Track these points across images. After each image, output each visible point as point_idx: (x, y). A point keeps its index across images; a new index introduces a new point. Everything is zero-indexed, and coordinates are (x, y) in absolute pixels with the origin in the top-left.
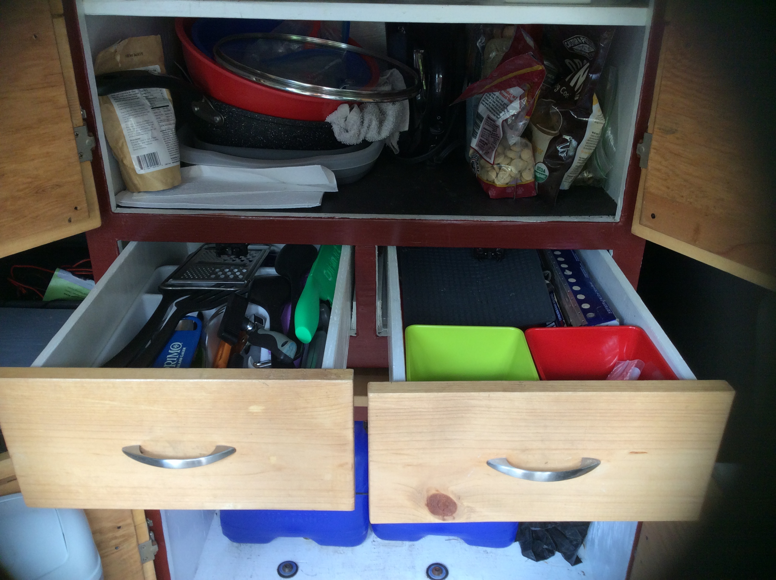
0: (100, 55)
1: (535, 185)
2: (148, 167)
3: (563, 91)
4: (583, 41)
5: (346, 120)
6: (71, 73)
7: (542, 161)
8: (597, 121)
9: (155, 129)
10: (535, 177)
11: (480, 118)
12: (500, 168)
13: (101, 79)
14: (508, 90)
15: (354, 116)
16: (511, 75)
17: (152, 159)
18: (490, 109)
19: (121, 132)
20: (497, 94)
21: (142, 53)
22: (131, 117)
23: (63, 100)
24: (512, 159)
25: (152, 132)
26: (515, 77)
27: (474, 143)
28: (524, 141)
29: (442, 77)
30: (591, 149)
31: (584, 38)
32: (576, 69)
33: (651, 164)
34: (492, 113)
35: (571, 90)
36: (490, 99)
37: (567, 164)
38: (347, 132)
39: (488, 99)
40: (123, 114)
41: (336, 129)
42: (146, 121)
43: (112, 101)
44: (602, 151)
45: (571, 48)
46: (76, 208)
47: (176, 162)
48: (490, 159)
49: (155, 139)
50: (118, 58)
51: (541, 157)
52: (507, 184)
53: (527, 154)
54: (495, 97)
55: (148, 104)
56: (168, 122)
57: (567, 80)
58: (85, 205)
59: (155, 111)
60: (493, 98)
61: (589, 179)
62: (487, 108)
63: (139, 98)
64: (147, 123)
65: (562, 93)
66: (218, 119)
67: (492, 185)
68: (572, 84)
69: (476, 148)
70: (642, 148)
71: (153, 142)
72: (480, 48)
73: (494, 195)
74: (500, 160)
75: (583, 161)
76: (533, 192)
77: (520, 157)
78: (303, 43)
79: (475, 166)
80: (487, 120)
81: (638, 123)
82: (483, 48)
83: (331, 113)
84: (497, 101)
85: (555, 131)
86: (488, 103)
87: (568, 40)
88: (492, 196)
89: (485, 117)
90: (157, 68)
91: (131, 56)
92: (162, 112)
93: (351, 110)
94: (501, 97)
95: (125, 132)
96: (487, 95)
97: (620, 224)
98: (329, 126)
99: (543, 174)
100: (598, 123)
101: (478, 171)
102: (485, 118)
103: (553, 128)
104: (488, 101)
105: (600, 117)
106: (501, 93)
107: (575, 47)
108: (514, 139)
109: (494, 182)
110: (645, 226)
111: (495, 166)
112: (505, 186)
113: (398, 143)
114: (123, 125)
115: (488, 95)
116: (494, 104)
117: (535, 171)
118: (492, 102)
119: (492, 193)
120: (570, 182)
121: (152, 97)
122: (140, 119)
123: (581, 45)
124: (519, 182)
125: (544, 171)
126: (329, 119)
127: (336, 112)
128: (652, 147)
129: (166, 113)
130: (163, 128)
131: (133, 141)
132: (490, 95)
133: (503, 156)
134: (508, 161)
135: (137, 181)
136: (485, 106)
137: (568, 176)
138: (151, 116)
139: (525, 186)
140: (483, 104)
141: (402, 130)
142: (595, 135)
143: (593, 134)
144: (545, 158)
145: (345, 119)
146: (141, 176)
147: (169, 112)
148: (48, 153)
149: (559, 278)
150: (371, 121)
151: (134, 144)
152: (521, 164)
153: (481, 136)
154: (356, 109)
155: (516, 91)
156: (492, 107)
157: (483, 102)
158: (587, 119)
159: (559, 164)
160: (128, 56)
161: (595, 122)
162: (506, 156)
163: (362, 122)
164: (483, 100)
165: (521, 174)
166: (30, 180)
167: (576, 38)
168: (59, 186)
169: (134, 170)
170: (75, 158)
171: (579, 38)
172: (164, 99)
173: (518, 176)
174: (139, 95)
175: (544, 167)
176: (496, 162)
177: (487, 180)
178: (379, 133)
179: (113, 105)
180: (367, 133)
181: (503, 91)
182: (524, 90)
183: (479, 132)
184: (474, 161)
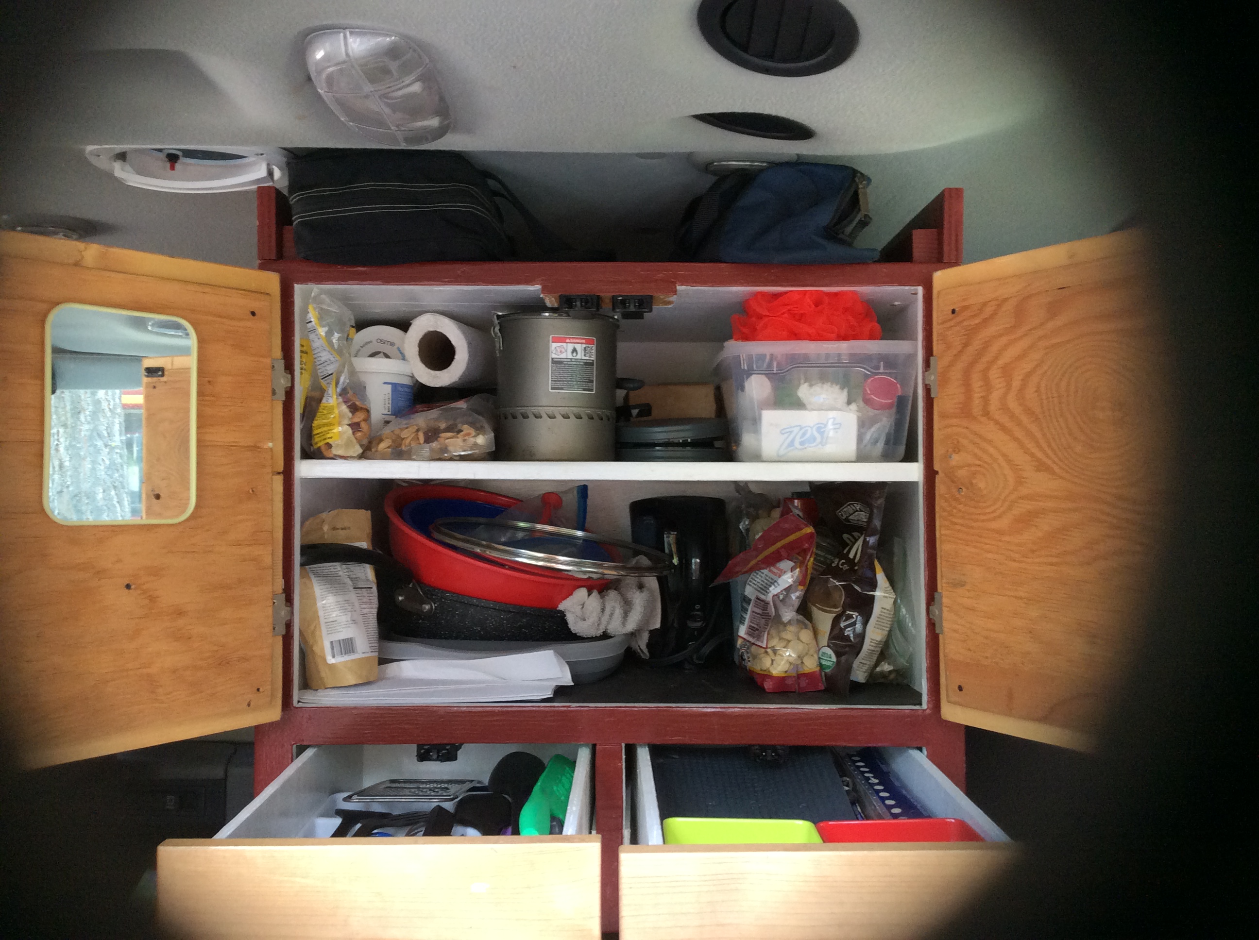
0: (307, 523)
1: (821, 675)
2: (342, 654)
3: (842, 565)
4: (858, 508)
5: (583, 607)
6: (279, 535)
7: (826, 645)
8: (886, 595)
9: (355, 611)
10: (821, 665)
11: (747, 601)
12: (775, 652)
13: (305, 549)
14: (778, 565)
15: (593, 602)
16: (779, 545)
17: (347, 646)
18: (759, 589)
19: (316, 612)
20: (766, 571)
21: (349, 528)
22: (330, 594)
23: (268, 560)
24: (789, 641)
25: (351, 614)
26: (783, 547)
27: (742, 631)
28: (800, 617)
29: (700, 562)
30: (883, 630)
31: (857, 504)
32: (853, 540)
33: (946, 625)
34: (761, 593)
35: (851, 562)
36: (758, 578)
37: (856, 647)
38: (585, 620)
39: (756, 579)
40: (322, 591)
41: (570, 619)
42: (346, 601)
43: (312, 576)
44: (898, 632)
45: (847, 520)
46: (258, 690)
47: (375, 652)
48: (762, 642)
49: (354, 621)
50: (326, 528)
51: (824, 639)
52: (786, 672)
53: (806, 635)
54: (763, 575)
55: (351, 583)
56: (369, 606)
57: (845, 552)
58: (269, 687)
59: (357, 592)
60: (761, 577)
61: (890, 672)
62: (755, 589)
63: (340, 576)
64: (346, 603)
65: (841, 567)
66: (427, 607)
67: (767, 676)
68: (851, 556)
69: (745, 636)
70: (935, 609)
71: (351, 625)
72: (743, 531)
73: (771, 687)
74: (774, 642)
75: (876, 643)
76: (820, 684)
77: (799, 639)
78: (531, 531)
79: (746, 657)
80: (756, 601)
81: (928, 584)
82: (748, 530)
83: (564, 599)
84: (766, 579)
85: (838, 608)
86: (756, 583)
87: (841, 510)
88: (768, 689)
89: (753, 598)
90: (364, 545)
91: (338, 529)
92: (366, 594)
93: (589, 595)
94: (770, 575)
95: (321, 613)
96: (753, 575)
97: (928, 711)
98: (562, 614)
99: (830, 661)
100: (886, 597)
101: (749, 661)
102: (753, 600)
103: (835, 607)
104: (756, 581)
105: (888, 589)
106: (770, 571)
107: (850, 517)
108: (788, 614)
109: (769, 672)
110: (955, 703)
111: (768, 650)
112: (784, 675)
113: (648, 646)
114: (320, 604)
115: (755, 574)
116: (762, 583)
117: (819, 658)
118: (759, 581)
119: (768, 685)
120: (865, 672)
121: (354, 576)
122: (340, 598)
123: (857, 513)
124: (801, 671)
125: (830, 658)
126: (561, 607)
127: (571, 597)
128: (944, 605)
129: (369, 595)
130: (365, 611)
131: (328, 624)
132: (757, 574)
133: (778, 638)
134: (784, 643)
135: (324, 673)
136: (753, 587)
137: (860, 663)
138: (353, 596)
139: (809, 676)
140: (750, 585)
141: (652, 628)
142: (886, 611)
143: (883, 610)
144: (829, 639)
145: (581, 607)
146: (332, 667)
147: (372, 595)
148: (240, 618)
149: (862, 787)
150: (614, 607)
151: (329, 627)
152: (800, 647)
153: (751, 622)
154: (595, 593)
155: (786, 564)
156: (761, 587)
157: (750, 583)
158: (872, 593)
159: (846, 646)
160: (334, 529)
161: (884, 596)
162: (781, 639)
163: (603, 610)
164: (750, 581)
165: (802, 660)
166: (215, 648)
167: (849, 505)
168: (245, 659)
169: (325, 660)
170: (268, 629)
171: (853, 504)
172: (368, 580)
173: (799, 662)
174: (340, 573)
175: (829, 651)
176: (769, 646)
177: (761, 670)
178: (624, 624)
179: (311, 581)
180: (608, 623)
181: (772, 568)
182: (794, 562)
183: (747, 617)
184: (743, 651)
